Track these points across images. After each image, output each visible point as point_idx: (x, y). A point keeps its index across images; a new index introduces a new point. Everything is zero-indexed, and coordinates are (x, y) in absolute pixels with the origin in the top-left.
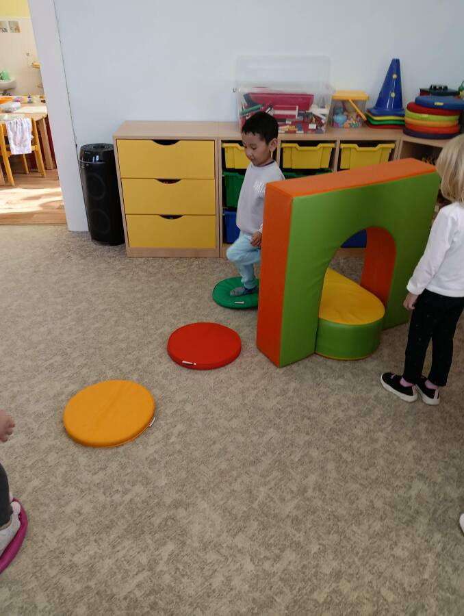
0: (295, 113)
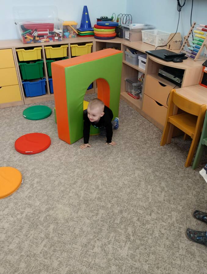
0: (48, 32)
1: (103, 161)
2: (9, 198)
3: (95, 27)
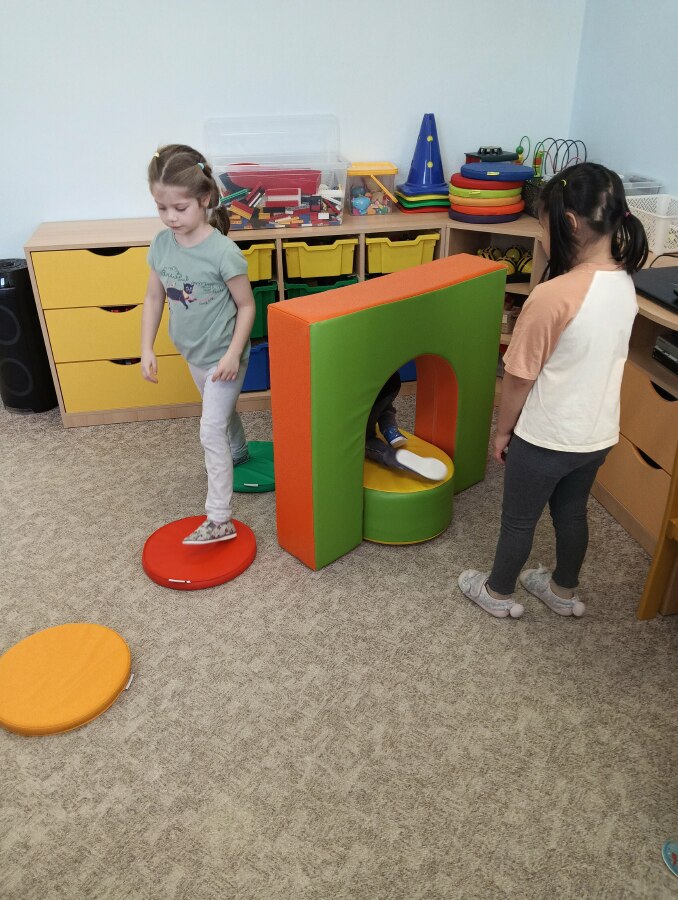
0: (298, 198)
1: (411, 650)
3: (455, 182)
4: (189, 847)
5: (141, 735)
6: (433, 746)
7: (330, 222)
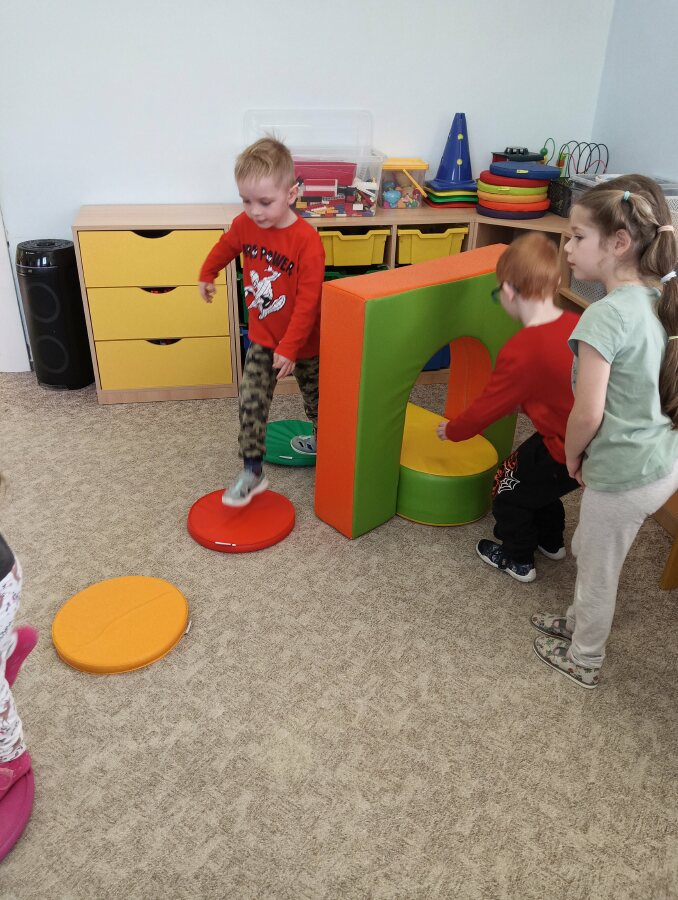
0: (334, 189)
1: (448, 610)
2: (137, 677)
3: (484, 178)
4: (255, 775)
5: (202, 678)
6: (475, 694)
7: (363, 213)
